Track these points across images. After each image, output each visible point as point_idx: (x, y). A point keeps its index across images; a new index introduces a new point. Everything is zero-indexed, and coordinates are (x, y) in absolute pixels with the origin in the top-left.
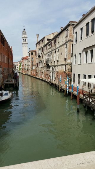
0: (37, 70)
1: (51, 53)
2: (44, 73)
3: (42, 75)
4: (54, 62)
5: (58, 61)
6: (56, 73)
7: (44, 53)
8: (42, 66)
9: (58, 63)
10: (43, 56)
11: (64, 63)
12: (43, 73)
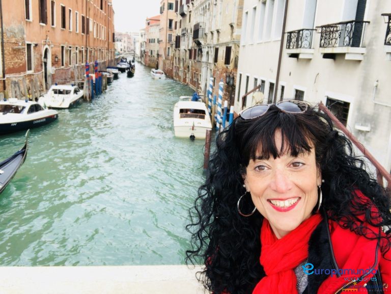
0: (177, 59)
1: (207, 7)
2: (190, 68)
3: (187, 75)
4: (212, 33)
5: (218, 32)
6: (212, 71)
7: (195, 5)
8: (188, 46)
9: (218, 39)
10: (192, 14)
11: (229, 37)
12: (188, 67)
